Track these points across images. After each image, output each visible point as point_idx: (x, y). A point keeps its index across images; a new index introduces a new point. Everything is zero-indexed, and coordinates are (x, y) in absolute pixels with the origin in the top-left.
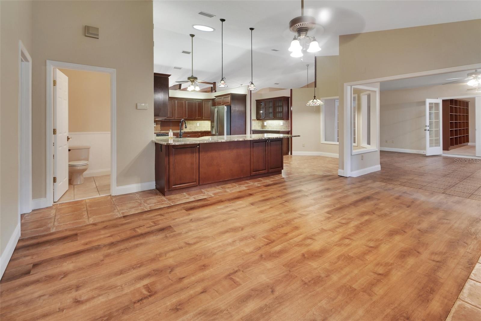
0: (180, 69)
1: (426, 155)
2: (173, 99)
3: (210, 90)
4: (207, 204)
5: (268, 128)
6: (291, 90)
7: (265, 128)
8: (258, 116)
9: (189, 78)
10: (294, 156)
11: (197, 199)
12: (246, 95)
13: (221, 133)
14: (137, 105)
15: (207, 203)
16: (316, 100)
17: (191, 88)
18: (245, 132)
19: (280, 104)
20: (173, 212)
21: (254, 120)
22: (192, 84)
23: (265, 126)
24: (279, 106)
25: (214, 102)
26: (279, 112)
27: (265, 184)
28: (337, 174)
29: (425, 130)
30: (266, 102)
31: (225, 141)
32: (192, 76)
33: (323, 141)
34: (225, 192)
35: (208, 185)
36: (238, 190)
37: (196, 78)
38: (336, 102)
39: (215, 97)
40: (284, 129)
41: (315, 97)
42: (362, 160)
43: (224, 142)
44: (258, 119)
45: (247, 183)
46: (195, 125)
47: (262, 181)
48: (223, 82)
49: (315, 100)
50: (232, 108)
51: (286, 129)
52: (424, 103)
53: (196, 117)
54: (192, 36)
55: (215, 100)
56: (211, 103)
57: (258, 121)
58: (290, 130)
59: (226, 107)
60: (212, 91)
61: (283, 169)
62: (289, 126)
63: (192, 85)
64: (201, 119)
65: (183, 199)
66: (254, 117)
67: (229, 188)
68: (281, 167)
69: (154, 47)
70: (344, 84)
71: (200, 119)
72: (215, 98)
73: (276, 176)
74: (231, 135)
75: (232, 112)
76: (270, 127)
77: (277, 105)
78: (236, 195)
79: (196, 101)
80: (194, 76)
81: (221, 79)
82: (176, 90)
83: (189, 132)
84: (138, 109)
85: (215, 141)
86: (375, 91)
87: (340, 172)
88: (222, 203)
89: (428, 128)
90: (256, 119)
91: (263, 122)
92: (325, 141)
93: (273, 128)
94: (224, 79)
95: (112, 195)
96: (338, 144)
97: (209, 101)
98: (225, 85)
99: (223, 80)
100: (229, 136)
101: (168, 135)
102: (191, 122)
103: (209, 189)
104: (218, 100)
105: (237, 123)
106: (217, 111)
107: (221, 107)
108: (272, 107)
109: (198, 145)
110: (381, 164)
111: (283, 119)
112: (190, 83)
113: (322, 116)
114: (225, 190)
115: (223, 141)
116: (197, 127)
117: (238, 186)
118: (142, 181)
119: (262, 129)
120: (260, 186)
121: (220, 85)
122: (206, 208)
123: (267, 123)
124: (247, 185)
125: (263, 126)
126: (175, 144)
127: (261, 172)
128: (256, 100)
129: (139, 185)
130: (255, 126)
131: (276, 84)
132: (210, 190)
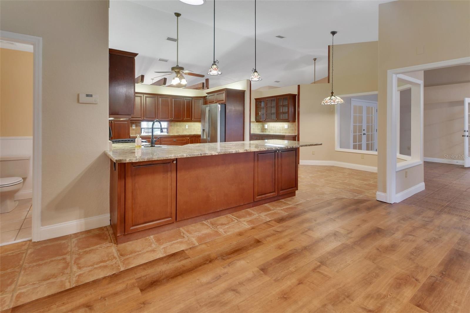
0: (166, 61)
1: (465, 167)
2: (156, 96)
3: (202, 86)
4: (184, 269)
5: (269, 132)
6: (299, 86)
7: (266, 132)
8: (257, 118)
9: (173, 69)
10: (301, 165)
11: (168, 254)
12: (245, 91)
13: (213, 140)
14: (78, 95)
15: (184, 266)
16: (335, 96)
17: (176, 81)
18: (242, 136)
19: (286, 103)
20: (116, 294)
21: (254, 122)
22: (176, 75)
23: (266, 129)
24: (283, 106)
25: (205, 100)
26: (283, 113)
27: (276, 217)
28: (375, 198)
29: (463, 136)
30: (267, 101)
31: (217, 154)
32: (177, 66)
33: (338, 148)
34: (217, 234)
35: (190, 220)
36: (237, 230)
37: (182, 69)
38: (352, 101)
39: (207, 93)
40: (289, 133)
41: (332, 93)
42: (406, 177)
43: (215, 155)
44: (257, 121)
45: (250, 214)
46: (184, 127)
47: (270, 210)
48: (215, 66)
49: (333, 97)
50: (227, 107)
51: (292, 133)
52: (462, 103)
53: (185, 118)
54: (178, 15)
55: (207, 98)
56: (201, 101)
57: (257, 123)
58: (297, 134)
59: (219, 106)
60: (203, 87)
61: (298, 190)
62: (295, 130)
63: (177, 77)
64: (191, 121)
65: (145, 253)
66: (253, 119)
67: (222, 224)
68: (295, 187)
69: (109, 8)
70: (388, 71)
71: (189, 120)
72: (207, 95)
73: (289, 201)
74: (225, 141)
75: (227, 111)
76: (271, 130)
77: (282, 104)
78: (234, 243)
79: (184, 98)
80: (180, 66)
81: (213, 63)
82: (160, 85)
83: (175, 135)
84: (80, 102)
85: (201, 154)
86: (418, 85)
87: (380, 196)
88: (211, 264)
89: (467, 134)
90: (255, 121)
91: (264, 124)
92: (340, 148)
93: (276, 132)
94: (216, 63)
95: (33, 241)
96: (377, 154)
97: (200, 99)
98: (218, 70)
99: (216, 65)
100: (224, 144)
101: (135, 142)
102: (179, 123)
103: (192, 227)
104: (209, 97)
105: (232, 126)
106: (209, 110)
107: (213, 105)
108: (275, 107)
109: (175, 160)
110: (425, 181)
111: (289, 121)
112: (174, 74)
113: (337, 118)
114: (216, 230)
115: (214, 153)
116: (186, 129)
117: (236, 221)
118: (87, 215)
119: (262, 132)
120: (270, 221)
121: (210, 71)
122: (180, 279)
123: (268, 126)
124: (249, 218)
125: (263, 129)
126: (131, 161)
127: (269, 196)
128: (255, 99)
129: (83, 221)
130: (254, 129)
131: (276, 82)
132: (194, 228)
